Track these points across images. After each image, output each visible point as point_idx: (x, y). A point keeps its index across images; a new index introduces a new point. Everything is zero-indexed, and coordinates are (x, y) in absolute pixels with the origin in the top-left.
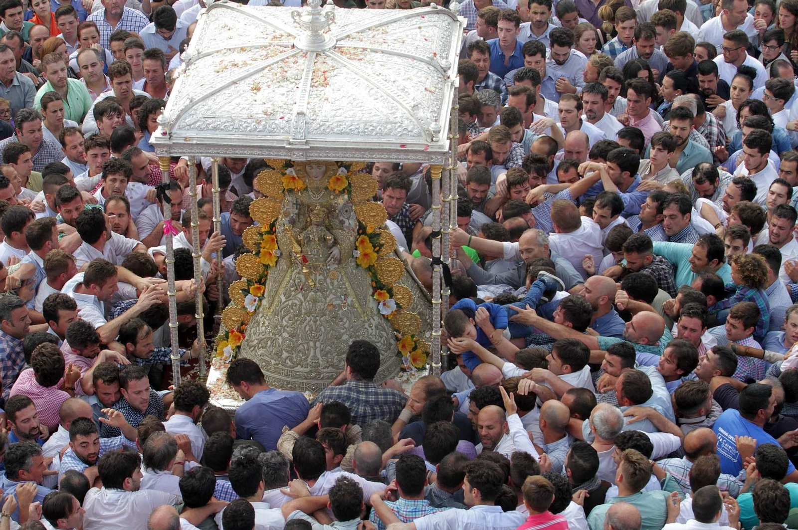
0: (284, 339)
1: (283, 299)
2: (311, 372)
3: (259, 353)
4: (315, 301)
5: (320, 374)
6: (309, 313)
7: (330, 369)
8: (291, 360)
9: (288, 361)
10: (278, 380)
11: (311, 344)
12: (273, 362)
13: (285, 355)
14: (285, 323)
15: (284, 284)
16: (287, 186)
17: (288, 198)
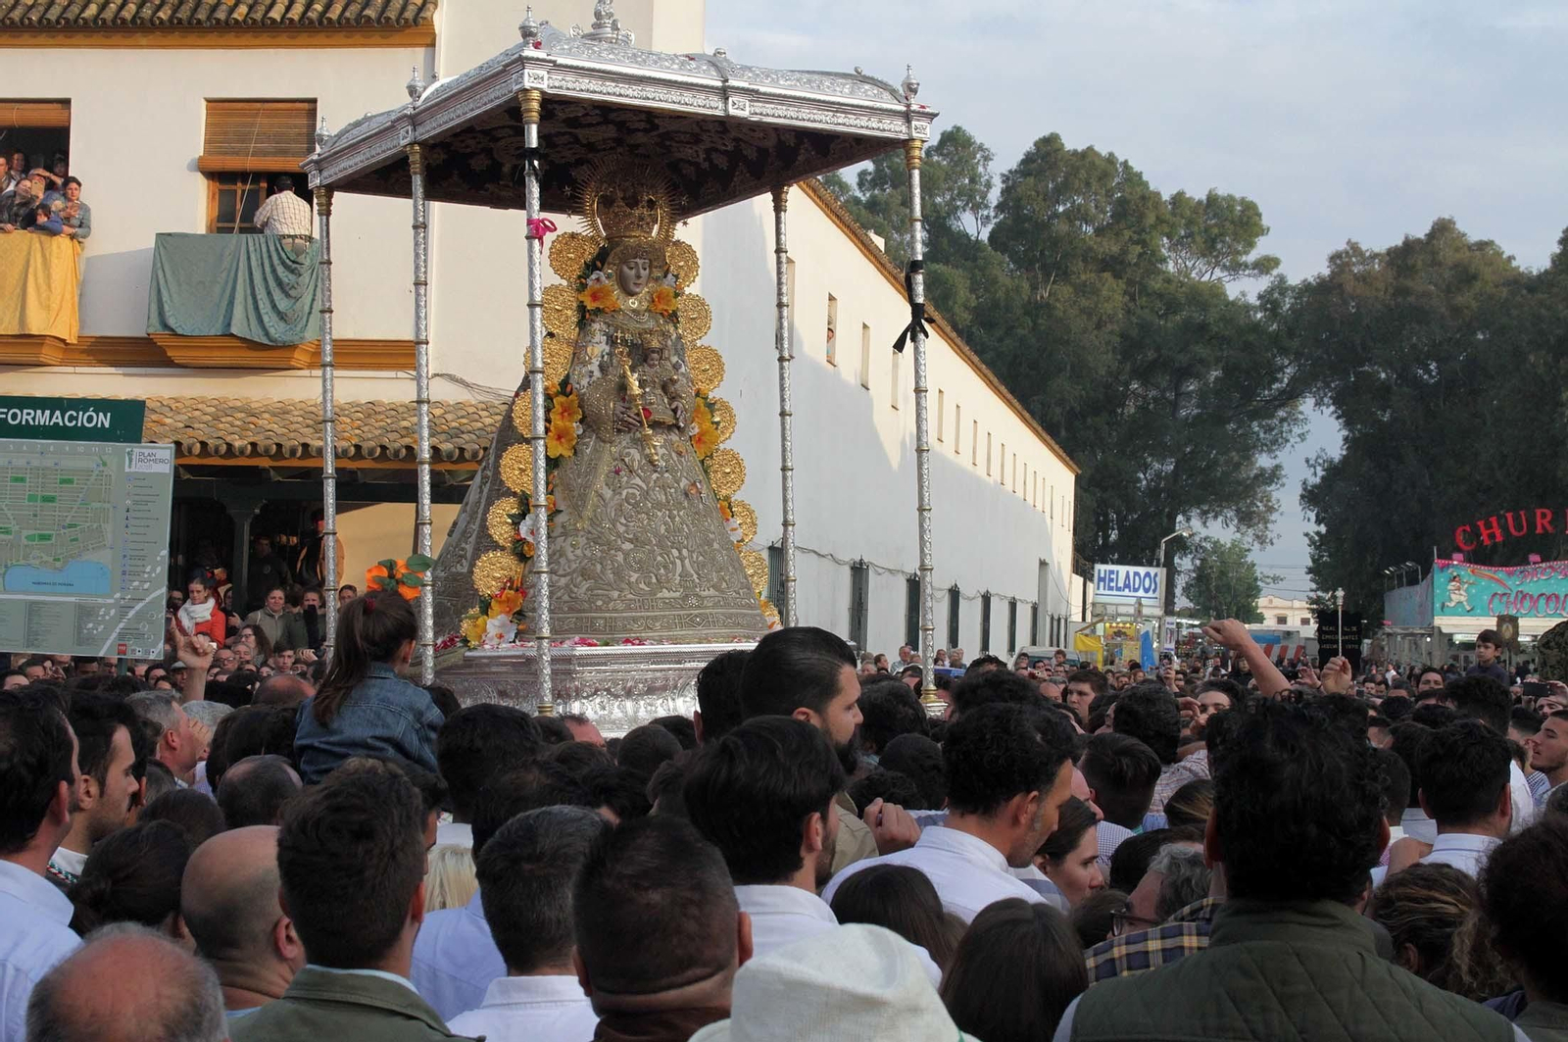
0: (626, 554)
1: (608, 493)
2: (685, 597)
3: (584, 589)
4: (663, 488)
6: (659, 505)
8: (648, 584)
9: (642, 586)
11: (675, 552)
13: (634, 577)
14: (622, 529)
15: (603, 470)
16: (590, 305)
17: (595, 326)
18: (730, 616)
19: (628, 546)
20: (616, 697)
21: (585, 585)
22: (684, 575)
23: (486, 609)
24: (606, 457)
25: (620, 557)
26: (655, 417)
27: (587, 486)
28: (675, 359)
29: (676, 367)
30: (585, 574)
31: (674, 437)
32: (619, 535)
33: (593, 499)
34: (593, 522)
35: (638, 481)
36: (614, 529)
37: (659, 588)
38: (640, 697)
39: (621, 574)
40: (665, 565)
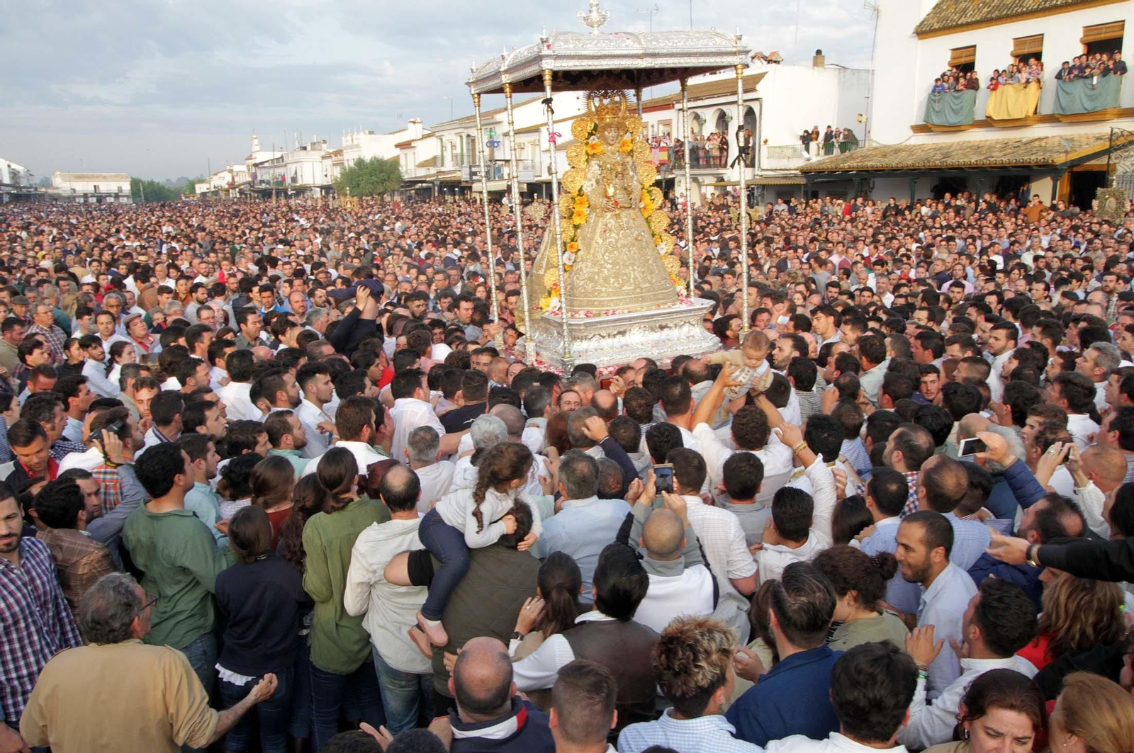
0: (608, 270)
1: (600, 241)
4: (626, 237)
5: (642, 289)
6: (624, 246)
7: (648, 285)
10: (612, 301)
12: (604, 289)
13: (612, 280)
14: (606, 259)
15: (598, 231)
16: (591, 152)
17: (593, 162)
18: (654, 295)
19: (609, 266)
20: (604, 337)
22: (635, 278)
23: (550, 294)
24: (600, 225)
25: (606, 272)
26: (620, 204)
27: (591, 239)
28: (631, 173)
29: (633, 177)
30: (591, 279)
31: (631, 211)
32: (605, 261)
33: (594, 245)
34: (594, 254)
35: (613, 235)
36: (603, 259)
37: (623, 285)
38: (614, 336)
39: (606, 280)
40: (626, 274)
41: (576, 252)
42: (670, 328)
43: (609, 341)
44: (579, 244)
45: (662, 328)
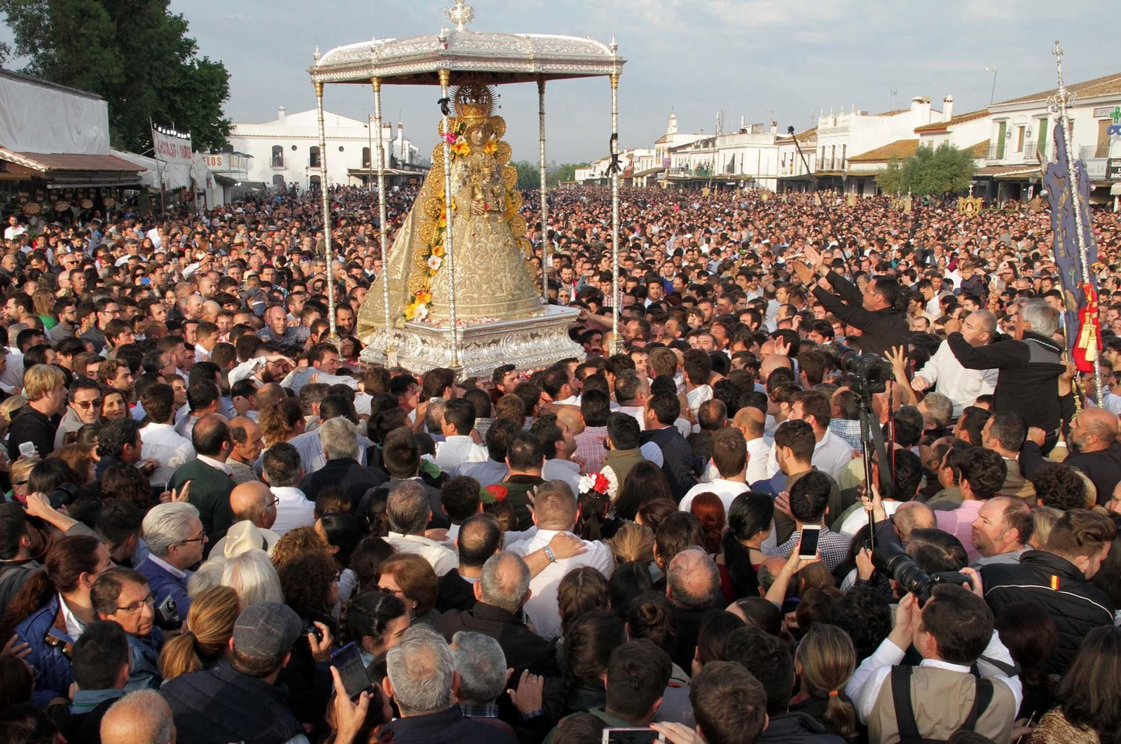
0: (480, 275)
1: (469, 245)
4: (496, 242)
5: (515, 296)
6: (494, 251)
8: (491, 290)
9: (488, 291)
12: (476, 296)
14: (477, 263)
15: (467, 234)
16: (457, 153)
17: (460, 163)
18: (526, 303)
19: (480, 272)
21: (461, 291)
22: (507, 284)
23: (414, 301)
24: (468, 228)
25: (477, 277)
26: (491, 208)
27: (460, 242)
30: (461, 286)
32: (476, 266)
33: (462, 248)
34: (463, 259)
35: (483, 239)
36: (474, 264)
37: (494, 292)
38: (489, 345)
39: (480, 287)
40: (497, 280)
41: (442, 257)
42: (540, 336)
43: (485, 351)
44: (446, 246)
45: (533, 336)
